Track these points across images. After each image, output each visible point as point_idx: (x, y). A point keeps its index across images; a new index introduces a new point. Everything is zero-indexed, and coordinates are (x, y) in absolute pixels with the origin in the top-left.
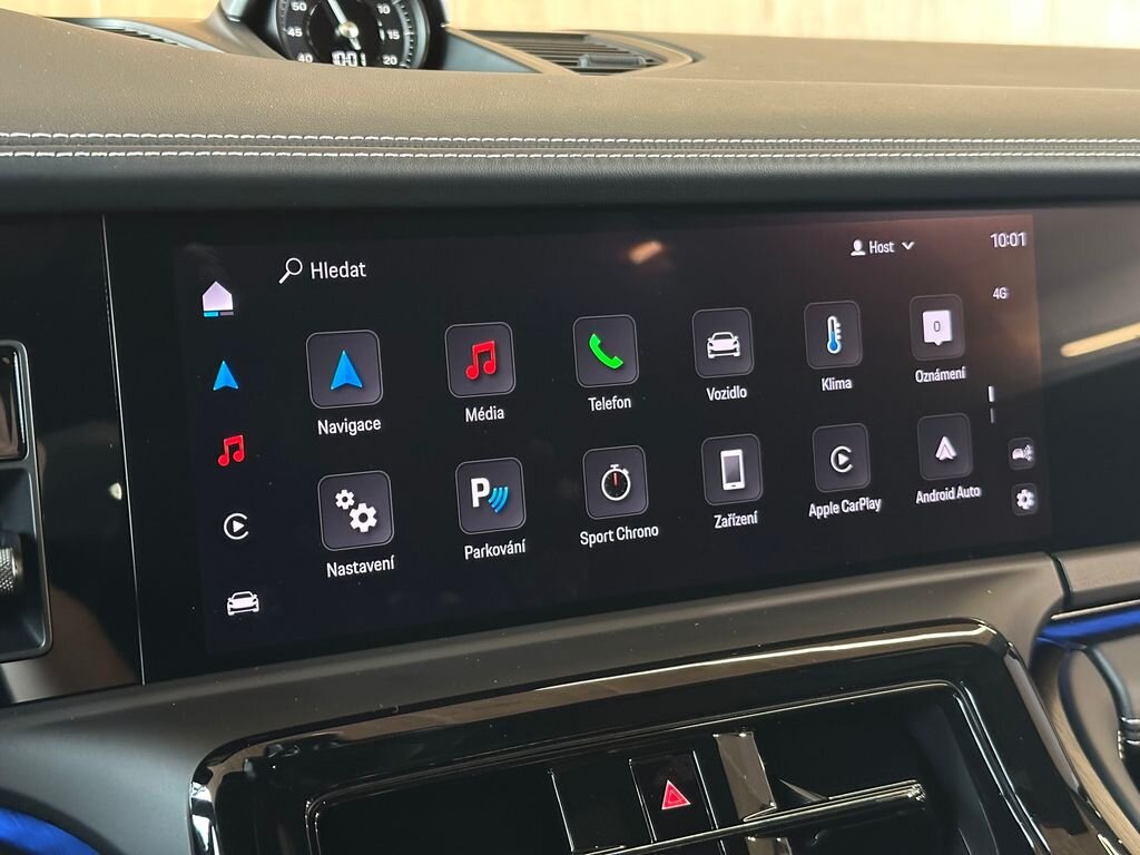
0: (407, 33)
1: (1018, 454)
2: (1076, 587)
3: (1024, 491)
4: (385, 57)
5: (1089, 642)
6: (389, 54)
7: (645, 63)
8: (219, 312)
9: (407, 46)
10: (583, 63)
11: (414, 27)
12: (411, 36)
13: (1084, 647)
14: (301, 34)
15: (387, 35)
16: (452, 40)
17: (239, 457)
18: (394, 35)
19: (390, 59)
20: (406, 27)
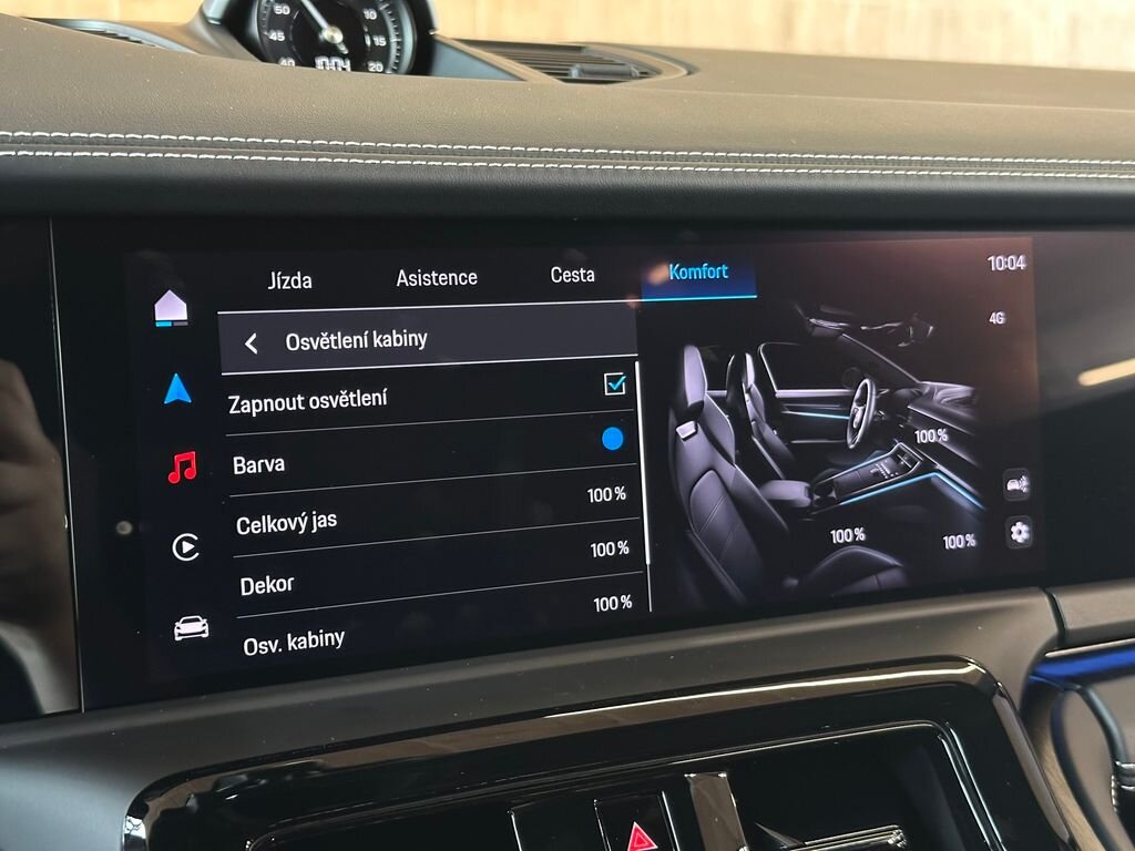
0: (394, 40)
1: (1012, 485)
2: (1072, 623)
3: (1019, 524)
4: (371, 64)
5: (1085, 681)
6: (375, 61)
7: (638, 75)
8: (172, 321)
10: (574, 73)
11: (400, 35)
12: (398, 43)
13: (1079, 687)
14: (283, 39)
15: (372, 41)
16: (441, 48)
17: (191, 473)
18: (380, 41)
19: (375, 66)
20: (392, 33)
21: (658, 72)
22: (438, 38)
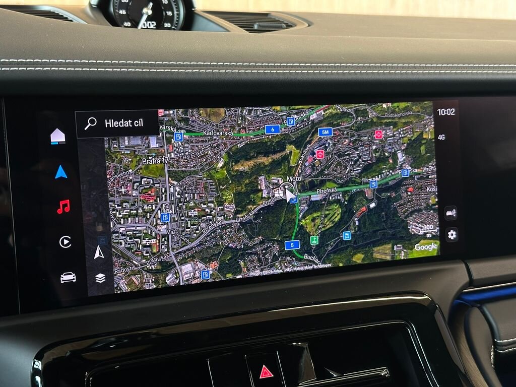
0: (175, 13)
1: (449, 213)
2: (475, 276)
3: (452, 231)
4: (165, 24)
5: (480, 304)
6: (167, 23)
7: (285, 27)
8: (58, 142)
9: (175, 18)
10: (256, 27)
11: (178, 11)
12: (177, 14)
13: (479, 305)
14: (125, 13)
15: (166, 14)
16: (196, 15)
17: (67, 209)
18: (169, 13)
19: (167, 25)
20: (175, 10)
21: (296, 26)
22: (195, 12)
